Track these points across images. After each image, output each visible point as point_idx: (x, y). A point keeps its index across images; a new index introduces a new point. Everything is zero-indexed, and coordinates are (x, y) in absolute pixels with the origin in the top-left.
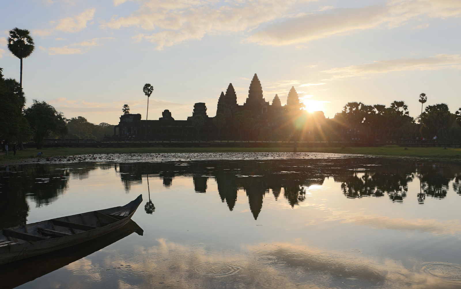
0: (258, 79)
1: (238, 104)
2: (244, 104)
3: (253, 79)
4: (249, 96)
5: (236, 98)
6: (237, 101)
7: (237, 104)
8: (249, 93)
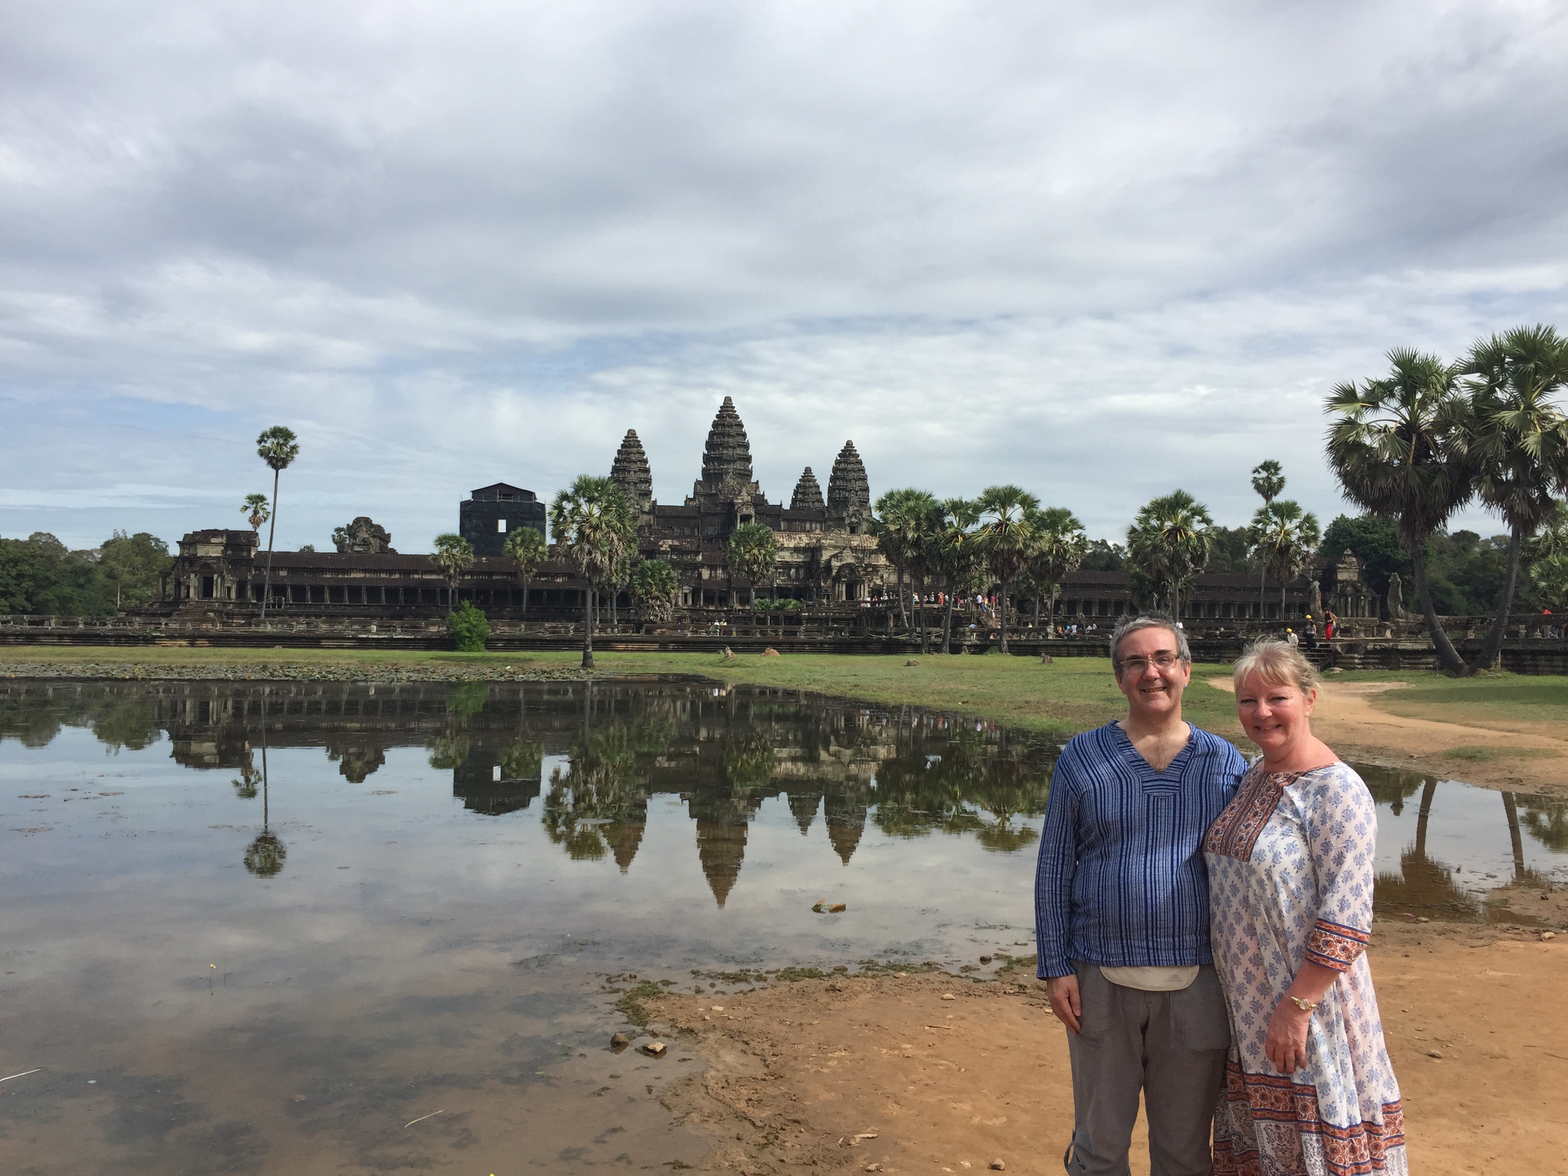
0: (737, 417)
1: (655, 502)
2: (688, 500)
3: (717, 416)
4: (704, 471)
5: (648, 481)
6: (651, 492)
7: (653, 499)
8: (704, 463)
